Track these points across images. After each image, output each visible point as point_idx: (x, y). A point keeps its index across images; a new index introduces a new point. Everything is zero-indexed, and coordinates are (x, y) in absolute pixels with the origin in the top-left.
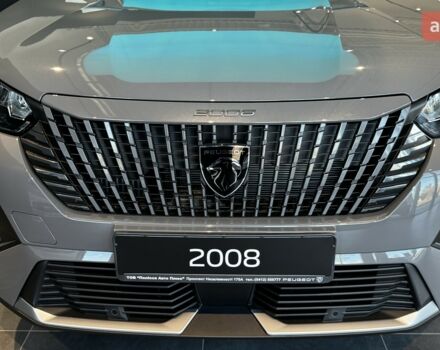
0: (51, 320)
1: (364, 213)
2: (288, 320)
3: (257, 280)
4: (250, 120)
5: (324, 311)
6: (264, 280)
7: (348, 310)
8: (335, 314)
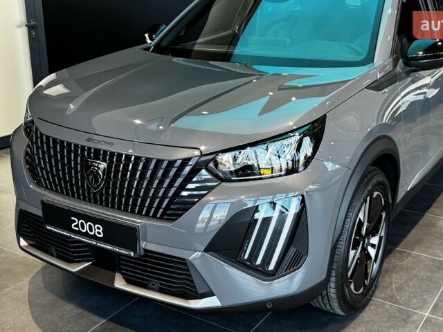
0: (25, 246)
1: (165, 219)
2: (129, 281)
3: (102, 245)
4: (109, 148)
5: (148, 281)
6: (106, 246)
7: (161, 284)
8: (154, 285)
